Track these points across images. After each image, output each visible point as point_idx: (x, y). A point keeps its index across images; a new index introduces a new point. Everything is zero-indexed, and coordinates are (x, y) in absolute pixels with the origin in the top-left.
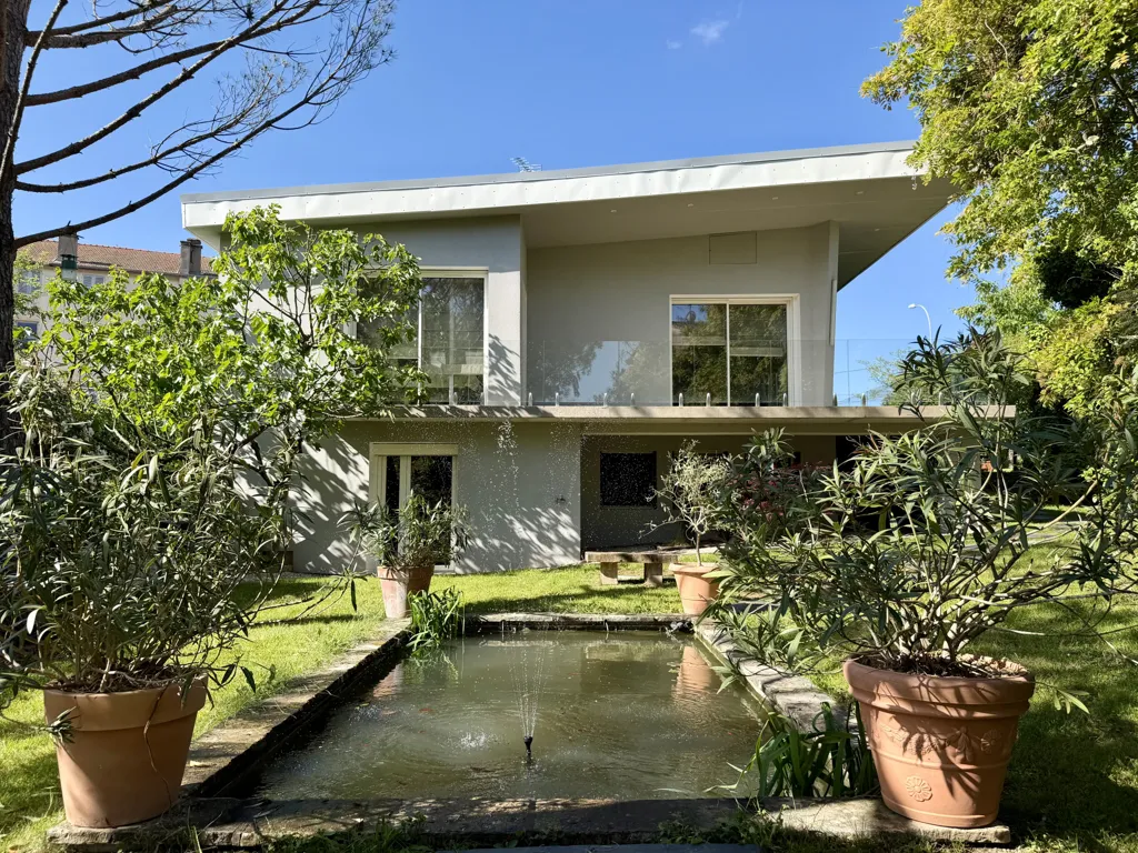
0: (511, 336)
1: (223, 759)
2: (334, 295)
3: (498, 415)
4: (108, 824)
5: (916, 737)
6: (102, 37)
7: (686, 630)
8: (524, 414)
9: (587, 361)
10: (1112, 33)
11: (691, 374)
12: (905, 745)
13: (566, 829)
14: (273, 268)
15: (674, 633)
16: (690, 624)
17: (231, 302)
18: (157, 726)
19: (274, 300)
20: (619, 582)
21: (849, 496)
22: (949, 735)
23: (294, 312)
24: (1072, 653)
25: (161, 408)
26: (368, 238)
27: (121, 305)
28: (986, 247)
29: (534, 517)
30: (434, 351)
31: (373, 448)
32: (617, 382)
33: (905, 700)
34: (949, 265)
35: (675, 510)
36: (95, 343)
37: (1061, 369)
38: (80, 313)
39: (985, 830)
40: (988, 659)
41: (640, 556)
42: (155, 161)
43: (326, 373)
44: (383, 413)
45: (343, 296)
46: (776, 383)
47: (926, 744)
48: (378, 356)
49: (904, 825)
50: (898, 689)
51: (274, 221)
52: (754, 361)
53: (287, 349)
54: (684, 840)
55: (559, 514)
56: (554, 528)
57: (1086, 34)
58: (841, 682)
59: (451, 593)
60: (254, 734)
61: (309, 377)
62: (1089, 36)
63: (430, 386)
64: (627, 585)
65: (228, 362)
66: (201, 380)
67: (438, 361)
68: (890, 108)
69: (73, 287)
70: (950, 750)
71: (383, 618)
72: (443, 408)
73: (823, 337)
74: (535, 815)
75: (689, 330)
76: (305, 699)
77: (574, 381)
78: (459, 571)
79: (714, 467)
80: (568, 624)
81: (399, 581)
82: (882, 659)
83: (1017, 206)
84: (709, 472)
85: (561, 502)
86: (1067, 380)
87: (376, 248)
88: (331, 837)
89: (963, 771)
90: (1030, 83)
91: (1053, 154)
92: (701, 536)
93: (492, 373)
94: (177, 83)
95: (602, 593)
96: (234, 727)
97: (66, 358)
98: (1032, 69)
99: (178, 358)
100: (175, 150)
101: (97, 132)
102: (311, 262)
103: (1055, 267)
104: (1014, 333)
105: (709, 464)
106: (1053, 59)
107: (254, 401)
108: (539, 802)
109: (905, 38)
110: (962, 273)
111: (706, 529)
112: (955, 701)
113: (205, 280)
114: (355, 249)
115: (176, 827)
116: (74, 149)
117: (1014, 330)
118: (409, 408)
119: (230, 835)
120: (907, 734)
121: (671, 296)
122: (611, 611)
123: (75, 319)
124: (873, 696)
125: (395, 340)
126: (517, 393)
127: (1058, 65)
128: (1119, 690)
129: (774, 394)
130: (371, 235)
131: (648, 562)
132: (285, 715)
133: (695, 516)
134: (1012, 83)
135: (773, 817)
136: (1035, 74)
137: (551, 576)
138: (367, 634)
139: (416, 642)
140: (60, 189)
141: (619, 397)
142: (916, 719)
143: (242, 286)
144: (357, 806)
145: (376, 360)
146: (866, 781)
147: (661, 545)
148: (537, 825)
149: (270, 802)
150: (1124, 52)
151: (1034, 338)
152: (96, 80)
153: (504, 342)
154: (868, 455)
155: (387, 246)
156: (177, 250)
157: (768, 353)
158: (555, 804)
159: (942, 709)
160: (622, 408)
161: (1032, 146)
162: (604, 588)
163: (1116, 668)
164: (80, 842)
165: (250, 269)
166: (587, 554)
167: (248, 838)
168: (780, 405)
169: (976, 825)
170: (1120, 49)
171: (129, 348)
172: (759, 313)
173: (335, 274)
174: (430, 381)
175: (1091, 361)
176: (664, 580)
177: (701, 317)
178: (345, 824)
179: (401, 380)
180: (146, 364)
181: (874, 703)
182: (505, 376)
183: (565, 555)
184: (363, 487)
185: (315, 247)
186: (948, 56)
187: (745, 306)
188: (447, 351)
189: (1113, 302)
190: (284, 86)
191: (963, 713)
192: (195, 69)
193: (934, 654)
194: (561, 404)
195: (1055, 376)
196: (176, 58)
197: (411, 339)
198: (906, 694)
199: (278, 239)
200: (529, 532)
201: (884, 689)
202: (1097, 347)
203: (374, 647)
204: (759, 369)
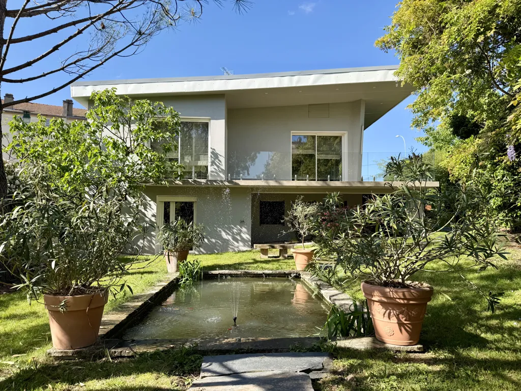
0: (221, 149)
1: (111, 326)
2: (142, 129)
3: (215, 184)
4: (72, 348)
5: (388, 311)
6: (39, 13)
7: (298, 277)
8: (227, 183)
9: (253, 160)
10: (476, 28)
11: (299, 166)
12: (384, 314)
13: (254, 348)
14: (114, 117)
15: (293, 278)
16: (299, 274)
17: (94, 132)
18: (91, 309)
19: (114, 131)
20: (269, 257)
21: (363, 219)
22: (400, 311)
23: (122, 136)
24: (456, 285)
25: (64, 179)
26: (156, 104)
27: (44, 133)
28: (425, 115)
29: (230, 229)
30: (187, 155)
31: (158, 198)
32: (267, 170)
33: (384, 297)
34: (412, 122)
35: (293, 226)
36: (32, 150)
37: (458, 166)
38: (25, 136)
39: (414, 346)
40: (417, 283)
41: (278, 247)
42: (63, 69)
43: (138, 164)
44: (163, 182)
45: (146, 130)
46: (337, 171)
47: (392, 314)
48: (162, 157)
49: (383, 345)
50: (381, 293)
51: (114, 95)
52: (328, 161)
53: (121, 154)
54: (299, 351)
55: (241, 228)
56: (239, 234)
57: (466, 28)
58: (361, 296)
59: (197, 262)
60: (122, 317)
61: (131, 166)
62: (467, 29)
63: (184, 170)
64: (272, 259)
65: (94, 159)
66: (82, 166)
67: (187, 159)
68: (387, 52)
69: (21, 124)
70: (401, 316)
71: (167, 272)
72: (190, 180)
73: (357, 151)
74: (241, 343)
75: (299, 146)
76: (140, 304)
77: (247, 168)
78: (196, 253)
79: (310, 207)
80: (247, 275)
81: (174, 256)
82: (376, 282)
83: (438, 98)
84: (308, 210)
85: (242, 223)
86: (460, 171)
87: (160, 108)
88: (162, 352)
89: (406, 324)
90: (444, 46)
91: (453, 77)
92: (305, 237)
93: (212, 165)
94: (75, 35)
95: (261, 262)
96: (113, 314)
97: (18, 156)
98: (445, 40)
99: (72, 157)
100: (72, 64)
101: (39, 57)
102: (131, 114)
103: (457, 122)
104: (441, 149)
105: (308, 206)
106: (454, 36)
107: (106, 176)
108: (242, 339)
109: (393, 25)
110: (417, 125)
111: (307, 234)
112: (402, 297)
113: (83, 122)
114: (151, 109)
115: (99, 349)
116: (29, 64)
117: (441, 148)
118: (175, 180)
119: (121, 352)
120: (385, 310)
121: (292, 132)
122: (266, 269)
123: (23, 139)
124: (372, 296)
125: (169, 150)
126: (223, 174)
127: (456, 39)
128: (473, 298)
129: (336, 175)
130: (158, 102)
131: (281, 248)
132: (132, 310)
133: (302, 228)
134: (437, 46)
135: (334, 343)
136: (446, 42)
137: (239, 255)
138: (161, 278)
139: (182, 282)
140: (21, 81)
141: (267, 176)
142: (388, 304)
143: (99, 124)
144: (170, 341)
145: (160, 159)
146: (370, 330)
147: (286, 241)
148: (242, 347)
149: (134, 340)
150: (482, 36)
151: (449, 152)
152: (38, 33)
153: (217, 151)
154: (371, 203)
155: (165, 107)
156: (61, 105)
157: (334, 157)
158: (249, 340)
159: (398, 300)
160: (270, 181)
161: (444, 73)
162: (262, 260)
163: (472, 290)
164: (60, 355)
165: (103, 117)
166: (255, 245)
167: (128, 353)
168: (339, 180)
169: (410, 344)
170: (481, 34)
171: (48, 152)
172: (330, 139)
173: (141, 119)
174: (184, 168)
175: (470, 163)
176: (288, 256)
177: (304, 140)
178: (166, 347)
179: (172, 168)
180: (56, 159)
181: (372, 299)
182: (218, 167)
183: (244, 246)
184: (153, 216)
185: (133, 108)
186: (412, 32)
187: (323, 136)
188: (191, 155)
189: (479, 138)
190: (121, 35)
191: (406, 302)
192: (83, 29)
193: (396, 280)
194: (243, 179)
195: (455, 169)
196: (74, 23)
197: (176, 150)
198: (384, 295)
199: (115, 104)
200: (228, 236)
201: (376, 293)
202: (472, 157)
203: (165, 284)
204: (330, 164)
